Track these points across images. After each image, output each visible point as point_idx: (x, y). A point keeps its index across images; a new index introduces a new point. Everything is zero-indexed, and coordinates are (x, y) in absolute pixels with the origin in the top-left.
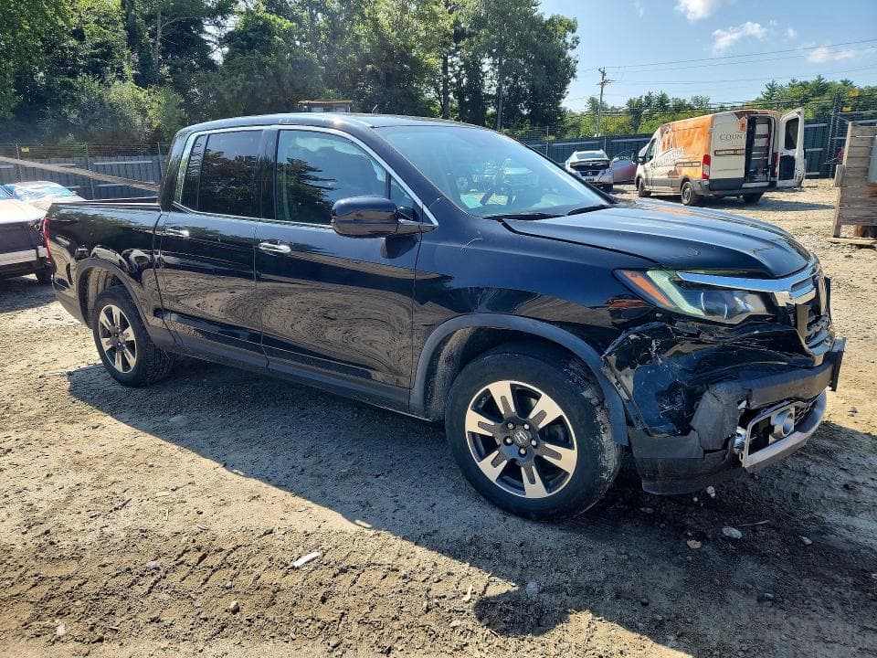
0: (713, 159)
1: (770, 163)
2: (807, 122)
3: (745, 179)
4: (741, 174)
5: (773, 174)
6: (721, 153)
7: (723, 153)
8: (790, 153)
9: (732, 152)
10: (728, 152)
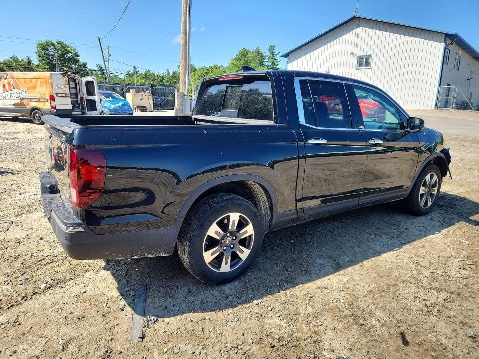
0: (56, 98)
1: (79, 102)
2: (98, 83)
3: (73, 110)
4: (70, 107)
5: (83, 108)
6: (59, 95)
7: (61, 95)
8: (92, 98)
9: (64, 95)
10: (62, 95)
